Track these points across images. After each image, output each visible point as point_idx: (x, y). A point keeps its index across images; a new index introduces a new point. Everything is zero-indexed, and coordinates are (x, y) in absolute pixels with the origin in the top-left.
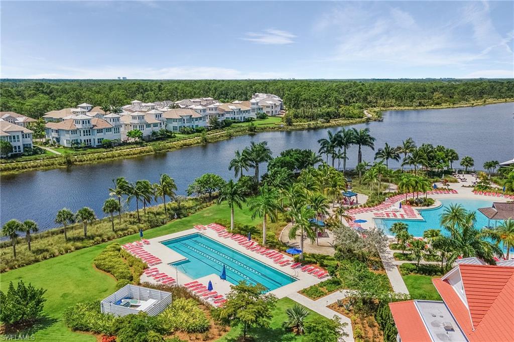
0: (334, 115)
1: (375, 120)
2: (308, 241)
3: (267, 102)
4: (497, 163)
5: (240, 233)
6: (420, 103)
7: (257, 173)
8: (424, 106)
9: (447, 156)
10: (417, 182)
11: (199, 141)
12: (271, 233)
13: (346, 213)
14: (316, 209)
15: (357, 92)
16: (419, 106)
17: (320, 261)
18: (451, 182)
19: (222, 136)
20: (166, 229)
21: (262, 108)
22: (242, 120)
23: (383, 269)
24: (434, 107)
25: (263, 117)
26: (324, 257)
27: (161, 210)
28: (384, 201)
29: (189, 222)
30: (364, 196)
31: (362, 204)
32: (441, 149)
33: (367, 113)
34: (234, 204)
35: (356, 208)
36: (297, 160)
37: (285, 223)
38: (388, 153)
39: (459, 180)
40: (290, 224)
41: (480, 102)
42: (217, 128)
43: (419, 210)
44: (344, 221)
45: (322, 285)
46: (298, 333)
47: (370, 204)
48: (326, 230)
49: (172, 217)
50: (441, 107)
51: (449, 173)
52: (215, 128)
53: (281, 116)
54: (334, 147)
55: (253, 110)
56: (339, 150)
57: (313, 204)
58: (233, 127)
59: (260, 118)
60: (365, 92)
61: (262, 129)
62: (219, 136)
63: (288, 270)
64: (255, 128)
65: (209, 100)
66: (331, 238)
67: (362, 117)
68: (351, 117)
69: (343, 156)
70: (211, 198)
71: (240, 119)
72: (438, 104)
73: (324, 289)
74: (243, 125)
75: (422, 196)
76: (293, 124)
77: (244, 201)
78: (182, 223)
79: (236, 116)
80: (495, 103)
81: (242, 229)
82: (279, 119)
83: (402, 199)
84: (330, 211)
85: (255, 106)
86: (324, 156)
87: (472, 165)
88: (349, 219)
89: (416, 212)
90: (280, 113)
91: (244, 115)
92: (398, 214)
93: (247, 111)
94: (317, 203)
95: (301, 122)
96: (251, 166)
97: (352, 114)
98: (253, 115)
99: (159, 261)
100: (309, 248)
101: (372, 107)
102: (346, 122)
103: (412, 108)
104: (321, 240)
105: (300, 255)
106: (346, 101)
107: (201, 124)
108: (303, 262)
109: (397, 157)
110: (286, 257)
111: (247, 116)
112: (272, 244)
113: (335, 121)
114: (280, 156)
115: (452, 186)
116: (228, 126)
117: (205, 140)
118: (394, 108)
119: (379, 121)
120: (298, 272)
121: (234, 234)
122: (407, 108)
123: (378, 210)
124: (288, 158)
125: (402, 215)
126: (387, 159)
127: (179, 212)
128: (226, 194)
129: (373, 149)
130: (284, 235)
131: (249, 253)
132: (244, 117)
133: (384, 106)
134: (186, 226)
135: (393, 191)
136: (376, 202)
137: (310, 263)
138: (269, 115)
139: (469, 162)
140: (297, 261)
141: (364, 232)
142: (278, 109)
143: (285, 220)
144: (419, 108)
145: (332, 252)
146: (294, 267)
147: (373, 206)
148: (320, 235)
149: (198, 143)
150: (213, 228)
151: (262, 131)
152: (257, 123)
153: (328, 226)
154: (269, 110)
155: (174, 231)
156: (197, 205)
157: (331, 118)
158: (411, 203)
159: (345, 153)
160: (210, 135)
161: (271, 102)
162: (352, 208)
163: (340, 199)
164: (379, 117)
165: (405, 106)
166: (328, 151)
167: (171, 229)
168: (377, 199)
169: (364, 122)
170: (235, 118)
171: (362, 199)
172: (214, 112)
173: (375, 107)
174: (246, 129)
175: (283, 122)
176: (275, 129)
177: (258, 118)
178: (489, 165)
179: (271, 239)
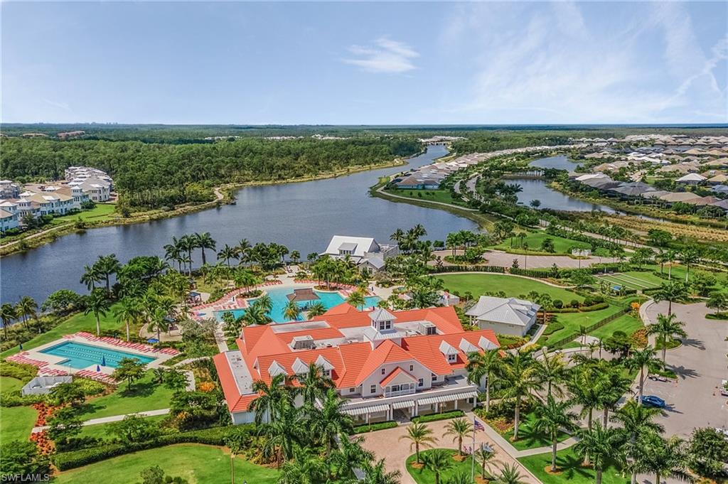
0: (179, 199)
1: (227, 204)
2: (163, 334)
3: (93, 185)
4: (316, 254)
5: (106, 336)
6: (280, 176)
7: (108, 284)
8: (284, 179)
9: (278, 252)
10: (246, 279)
11: (17, 247)
12: (132, 333)
13: (190, 310)
14: (167, 309)
15: (206, 166)
16: (279, 179)
17: (172, 345)
18: (281, 274)
19: (44, 238)
20: (36, 342)
21: (87, 196)
22: (64, 213)
23: (216, 343)
24: (295, 181)
25: (90, 206)
26: (175, 342)
27: (20, 328)
28: (223, 296)
29: (55, 334)
30: (207, 294)
31: (205, 301)
32: (273, 246)
33: (219, 194)
34: (99, 313)
35: (200, 305)
36: (145, 267)
37: (142, 323)
38: (230, 253)
39: (287, 272)
40: (147, 325)
41: (344, 171)
42: (34, 228)
43: (248, 301)
44: (188, 315)
45: (175, 358)
46: (161, 383)
47: (212, 300)
48: (176, 325)
49: (36, 332)
50: (303, 180)
51: (280, 265)
52: (31, 228)
53: (113, 202)
54: (179, 251)
55: (77, 198)
56: (184, 255)
57: (165, 306)
58: (54, 224)
59: (87, 208)
60: (215, 164)
61: (93, 224)
62: (40, 238)
63: (150, 354)
64: (84, 224)
65: (5, 184)
66: (180, 329)
67: (212, 201)
68: (200, 201)
69: (188, 259)
70: (67, 312)
71: (60, 211)
72: (300, 176)
73: (177, 360)
74: (66, 220)
75: (252, 289)
76: (132, 214)
77: (109, 310)
78: (49, 335)
79: (55, 209)
80: (359, 172)
81: (107, 333)
82: (111, 208)
83: (237, 293)
84: (178, 310)
85: (79, 194)
86: (170, 262)
87: (299, 257)
88: (192, 314)
89: (246, 303)
90: (110, 197)
91: (65, 206)
92: (232, 306)
93: (68, 201)
94: (167, 305)
95: (140, 211)
96: (103, 279)
97: (201, 197)
98: (77, 205)
99: (46, 364)
100: (163, 337)
101: (225, 183)
102: (192, 208)
103: (270, 182)
104: (172, 332)
105: (158, 344)
106: (193, 177)
107: (12, 224)
108: (160, 347)
109: (236, 256)
110: (147, 347)
111: (69, 207)
112: (135, 340)
113: (181, 207)
114: (128, 266)
115: (280, 277)
116: (47, 224)
117: (24, 246)
118: (249, 183)
119: (232, 204)
120: (158, 354)
121: (101, 337)
122: (264, 183)
123: (217, 304)
124: (136, 266)
125: (235, 307)
126: (228, 258)
127: (40, 328)
128: (91, 307)
129: (215, 251)
130: (144, 332)
131: (117, 348)
132: (66, 209)
133: (238, 182)
134: (54, 337)
135: (231, 287)
136: (216, 299)
137: (165, 347)
138: (97, 201)
139: (296, 255)
140: (156, 347)
141: (203, 322)
142: (108, 193)
143: (141, 322)
144: (279, 182)
145: (180, 339)
146: (154, 352)
147: (214, 302)
148: (171, 329)
149: (15, 250)
150: (81, 336)
151: (93, 226)
152: (85, 216)
153: (177, 322)
154: (96, 195)
155: (44, 343)
156: (56, 320)
157: (176, 203)
158: (244, 296)
159: (190, 256)
160: (29, 238)
161: (97, 186)
162: (197, 305)
163: (187, 299)
164: (231, 198)
165: (263, 180)
166: (174, 256)
167: (42, 342)
168: (218, 295)
169: (214, 207)
170: (53, 211)
171: (205, 296)
172: (26, 208)
173: (228, 183)
174: (72, 226)
175: (117, 212)
176: (110, 223)
177: (83, 208)
178: (311, 257)
179: (133, 337)
